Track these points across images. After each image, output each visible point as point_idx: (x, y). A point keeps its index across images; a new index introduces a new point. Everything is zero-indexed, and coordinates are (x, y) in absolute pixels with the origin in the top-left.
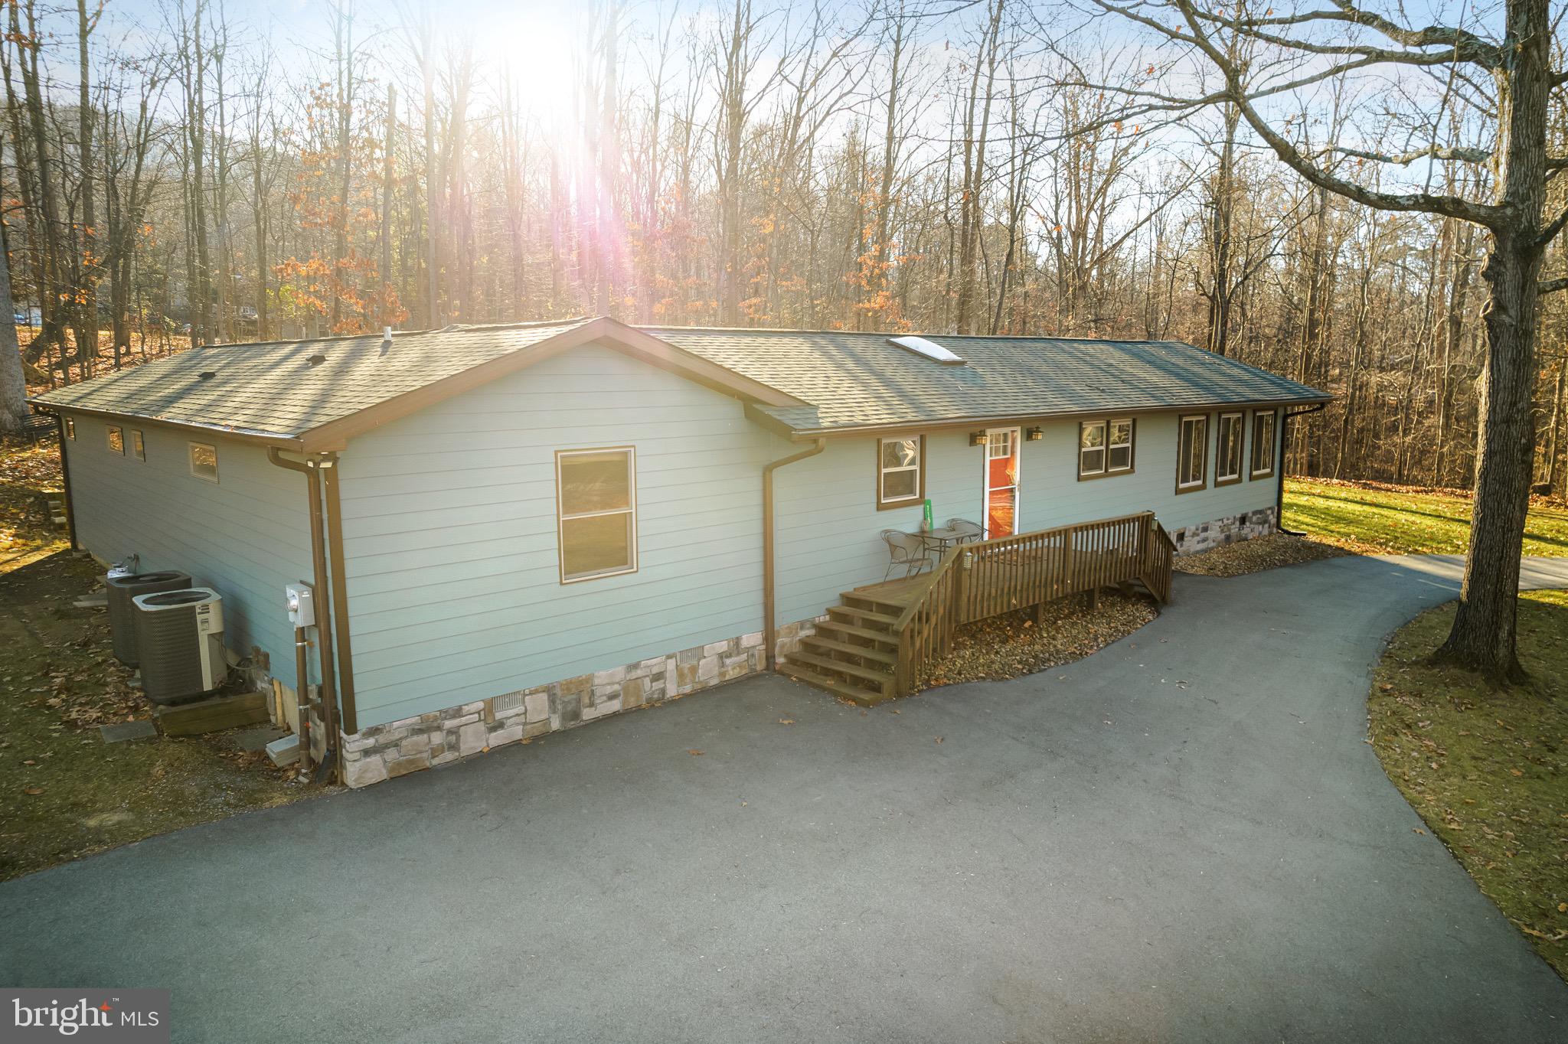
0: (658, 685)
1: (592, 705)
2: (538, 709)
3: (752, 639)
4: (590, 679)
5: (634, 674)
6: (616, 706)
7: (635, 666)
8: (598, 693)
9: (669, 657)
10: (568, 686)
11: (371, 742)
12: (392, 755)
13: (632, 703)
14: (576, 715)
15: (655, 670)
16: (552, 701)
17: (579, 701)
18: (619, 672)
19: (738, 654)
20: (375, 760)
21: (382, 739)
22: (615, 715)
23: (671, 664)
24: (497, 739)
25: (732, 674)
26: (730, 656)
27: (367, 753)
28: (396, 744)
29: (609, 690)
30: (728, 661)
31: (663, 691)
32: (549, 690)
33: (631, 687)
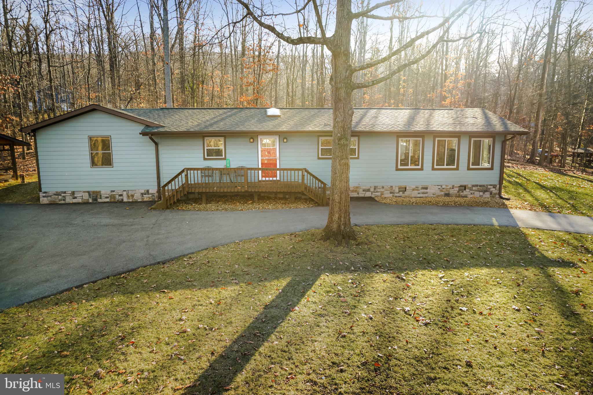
0: (120, 197)
1: (101, 198)
2: (86, 196)
3: (154, 190)
4: (100, 192)
5: (113, 193)
6: (108, 200)
7: (114, 191)
8: (102, 196)
9: (124, 191)
10: (94, 192)
11: (44, 195)
12: (49, 198)
13: (113, 200)
14: (96, 200)
15: (120, 193)
16: (90, 195)
17: (97, 196)
18: (109, 192)
19: (148, 194)
20: (45, 198)
21: (47, 194)
22: (108, 202)
23: (125, 193)
24: (75, 201)
25: (145, 199)
26: (145, 194)
27: (44, 197)
28: (50, 196)
29: (106, 196)
30: (144, 196)
31: (123, 199)
32: (89, 192)
33: (112, 196)
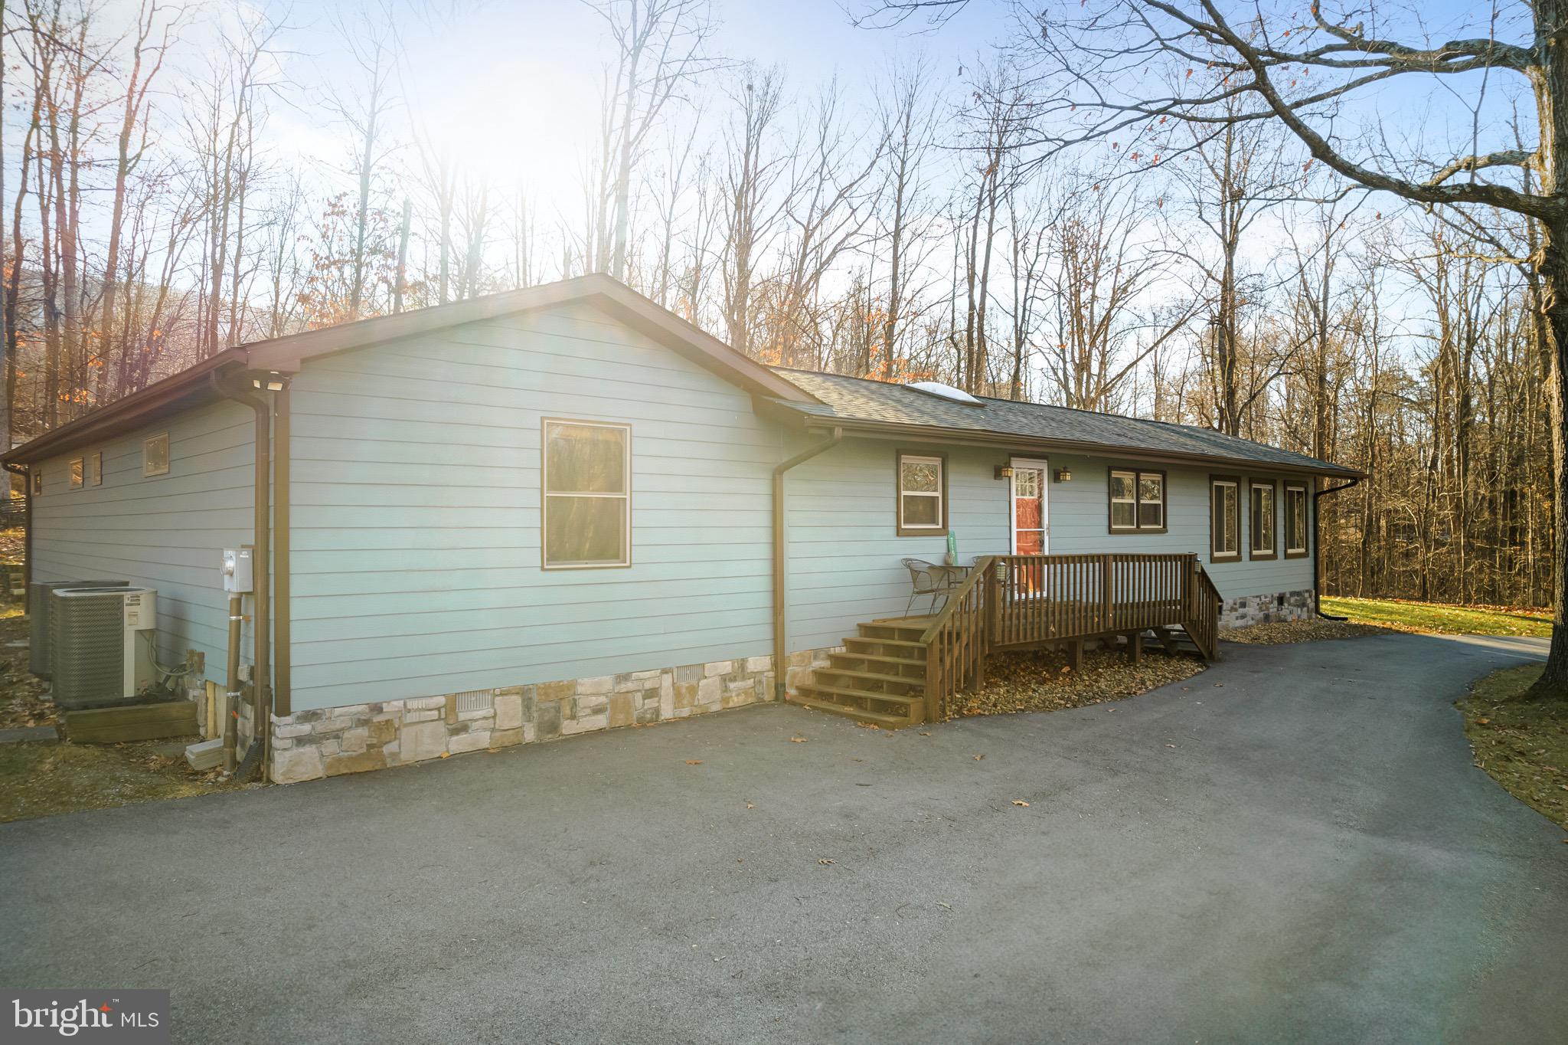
0: (651, 703)
1: (573, 717)
2: (510, 714)
3: (760, 663)
4: (572, 685)
5: (624, 687)
6: (601, 721)
7: (625, 677)
8: (581, 702)
9: (665, 672)
10: (546, 689)
11: (306, 728)
12: (330, 747)
13: (621, 720)
14: (554, 727)
15: (648, 685)
16: (527, 706)
17: (558, 710)
18: (607, 683)
19: (744, 678)
20: (310, 750)
21: (320, 727)
22: (601, 731)
23: (667, 680)
24: (459, 744)
25: (736, 701)
26: (734, 679)
27: (300, 741)
28: (337, 736)
29: (595, 701)
30: (732, 685)
31: (657, 711)
32: (524, 693)
33: (618, 702)
